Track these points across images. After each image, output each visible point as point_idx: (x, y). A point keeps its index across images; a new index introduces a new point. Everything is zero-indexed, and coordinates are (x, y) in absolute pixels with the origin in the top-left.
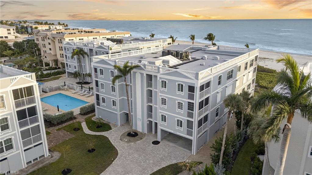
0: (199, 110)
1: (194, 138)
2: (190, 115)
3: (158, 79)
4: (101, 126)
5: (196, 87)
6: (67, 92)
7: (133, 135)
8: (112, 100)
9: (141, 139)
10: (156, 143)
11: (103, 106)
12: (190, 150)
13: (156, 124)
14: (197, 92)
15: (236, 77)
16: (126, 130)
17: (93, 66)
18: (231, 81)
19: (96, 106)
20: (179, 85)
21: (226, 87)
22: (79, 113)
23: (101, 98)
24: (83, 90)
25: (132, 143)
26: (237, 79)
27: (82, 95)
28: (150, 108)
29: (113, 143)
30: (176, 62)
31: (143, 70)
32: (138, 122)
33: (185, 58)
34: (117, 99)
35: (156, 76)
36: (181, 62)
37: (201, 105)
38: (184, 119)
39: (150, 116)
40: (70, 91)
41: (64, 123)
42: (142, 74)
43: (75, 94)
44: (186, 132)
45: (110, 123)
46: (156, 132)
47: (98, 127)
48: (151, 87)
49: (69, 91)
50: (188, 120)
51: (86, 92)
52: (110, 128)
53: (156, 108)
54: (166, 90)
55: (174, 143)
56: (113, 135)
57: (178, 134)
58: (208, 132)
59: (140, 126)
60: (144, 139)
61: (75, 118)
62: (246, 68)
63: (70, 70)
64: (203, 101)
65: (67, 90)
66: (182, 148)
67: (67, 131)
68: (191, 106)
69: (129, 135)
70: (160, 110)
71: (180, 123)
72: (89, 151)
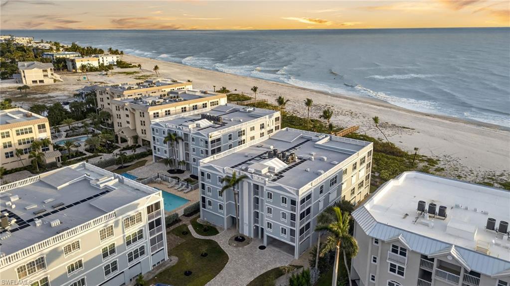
0: (301, 220)
1: (296, 244)
2: (293, 225)
3: (265, 190)
4: (208, 230)
5: (298, 202)
6: (162, 185)
7: (240, 240)
8: (219, 204)
9: (248, 244)
10: (262, 248)
11: (209, 209)
12: (293, 254)
13: (262, 229)
14: (298, 206)
15: (342, 181)
16: (233, 234)
17: (201, 170)
18: (336, 186)
19: (201, 208)
20: (283, 198)
21: (330, 193)
22: (183, 214)
23: (207, 201)
24: (180, 184)
25: (241, 248)
26: (343, 182)
27: (180, 190)
28: (257, 215)
29: (222, 248)
30: (281, 166)
31: (250, 179)
32: (245, 226)
33: (291, 161)
34: (224, 204)
35: (262, 187)
36: (287, 166)
37: (302, 216)
38: (288, 227)
39: (256, 221)
40: (166, 185)
41: (171, 226)
42: (249, 184)
43: (171, 189)
44: (289, 239)
45: (216, 226)
46: (262, 236)
47: (205, 230)
48: (258, 195)
49: (163, 184)
50: (291, 229)
51: (184, 186)
52: (217, 232)
53: (262, 215)
54: (271, 201)
55: (280, 248)
56: (222, 240)
57: (282, 240)
58: (311, 238)
59: (247, 230)
60: (251, 244)
61: (180, 220)
62: (355, 168)
63: (159, 154)
64: (304, 211)
65: (160, 183)
66: (286, 253)
67: (177, 235)
68: (293, 217)
69: (237, 239)
70: (266, 218)
71: (284, 231)
72: (202, 255)
